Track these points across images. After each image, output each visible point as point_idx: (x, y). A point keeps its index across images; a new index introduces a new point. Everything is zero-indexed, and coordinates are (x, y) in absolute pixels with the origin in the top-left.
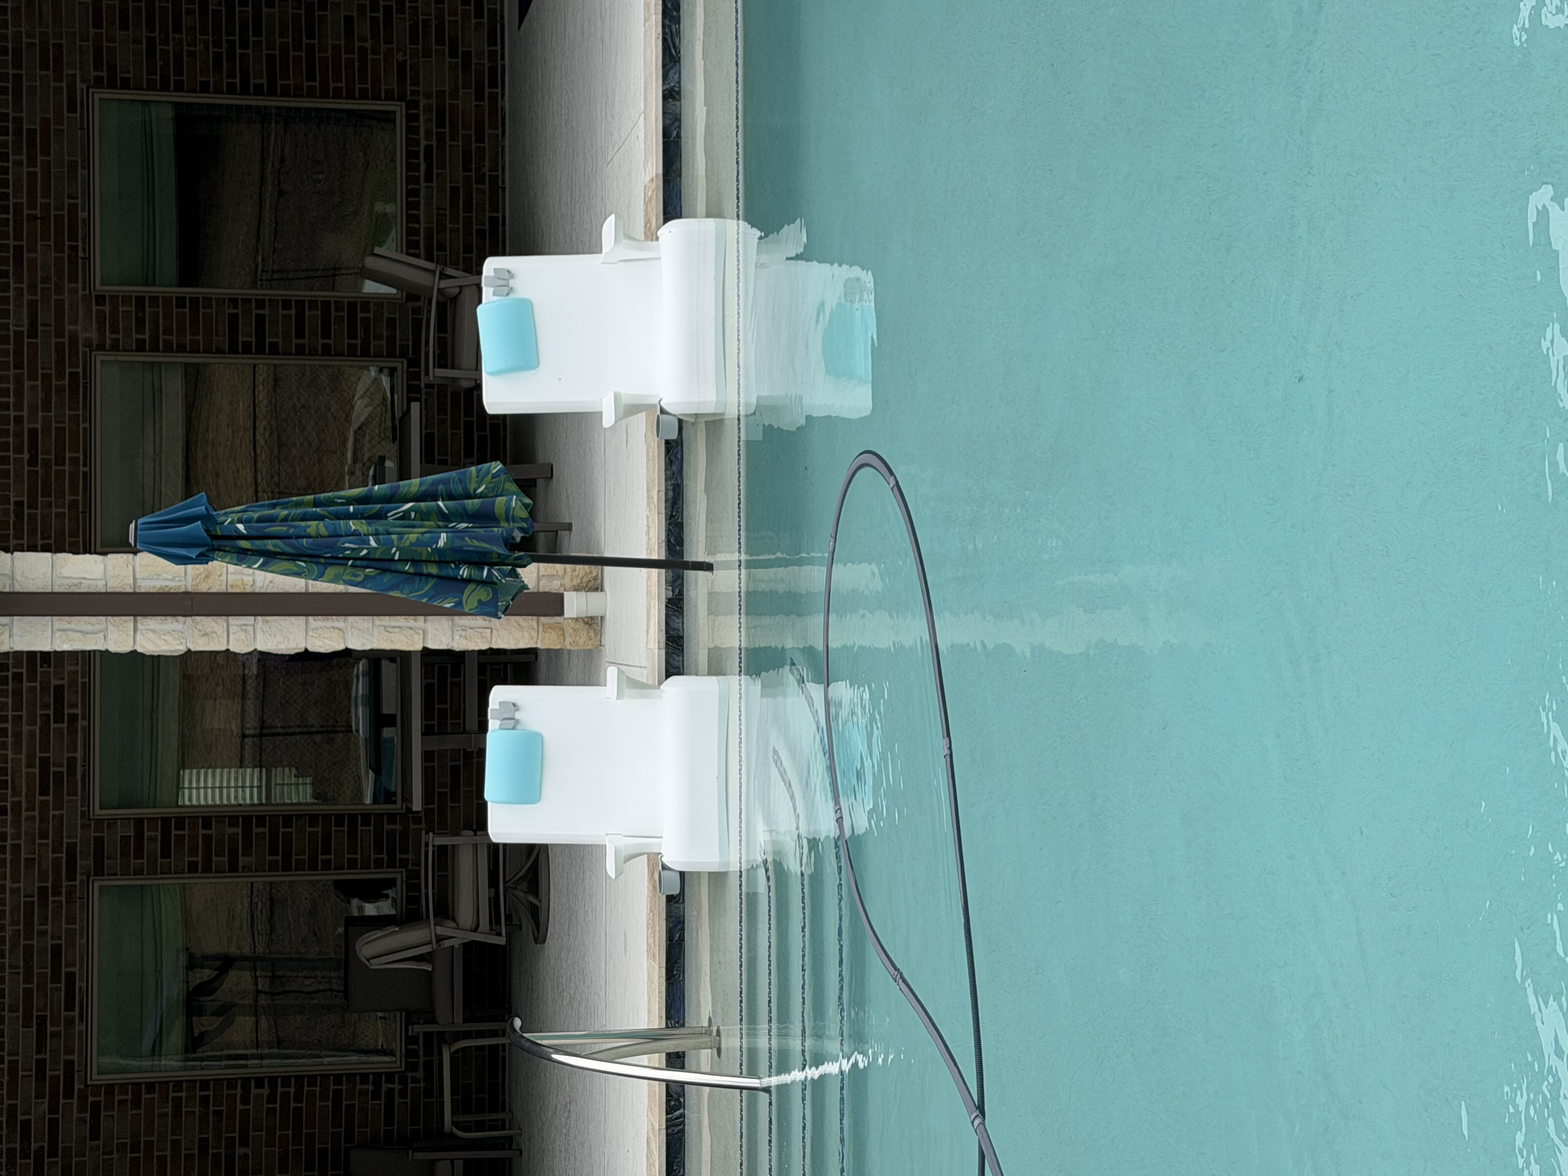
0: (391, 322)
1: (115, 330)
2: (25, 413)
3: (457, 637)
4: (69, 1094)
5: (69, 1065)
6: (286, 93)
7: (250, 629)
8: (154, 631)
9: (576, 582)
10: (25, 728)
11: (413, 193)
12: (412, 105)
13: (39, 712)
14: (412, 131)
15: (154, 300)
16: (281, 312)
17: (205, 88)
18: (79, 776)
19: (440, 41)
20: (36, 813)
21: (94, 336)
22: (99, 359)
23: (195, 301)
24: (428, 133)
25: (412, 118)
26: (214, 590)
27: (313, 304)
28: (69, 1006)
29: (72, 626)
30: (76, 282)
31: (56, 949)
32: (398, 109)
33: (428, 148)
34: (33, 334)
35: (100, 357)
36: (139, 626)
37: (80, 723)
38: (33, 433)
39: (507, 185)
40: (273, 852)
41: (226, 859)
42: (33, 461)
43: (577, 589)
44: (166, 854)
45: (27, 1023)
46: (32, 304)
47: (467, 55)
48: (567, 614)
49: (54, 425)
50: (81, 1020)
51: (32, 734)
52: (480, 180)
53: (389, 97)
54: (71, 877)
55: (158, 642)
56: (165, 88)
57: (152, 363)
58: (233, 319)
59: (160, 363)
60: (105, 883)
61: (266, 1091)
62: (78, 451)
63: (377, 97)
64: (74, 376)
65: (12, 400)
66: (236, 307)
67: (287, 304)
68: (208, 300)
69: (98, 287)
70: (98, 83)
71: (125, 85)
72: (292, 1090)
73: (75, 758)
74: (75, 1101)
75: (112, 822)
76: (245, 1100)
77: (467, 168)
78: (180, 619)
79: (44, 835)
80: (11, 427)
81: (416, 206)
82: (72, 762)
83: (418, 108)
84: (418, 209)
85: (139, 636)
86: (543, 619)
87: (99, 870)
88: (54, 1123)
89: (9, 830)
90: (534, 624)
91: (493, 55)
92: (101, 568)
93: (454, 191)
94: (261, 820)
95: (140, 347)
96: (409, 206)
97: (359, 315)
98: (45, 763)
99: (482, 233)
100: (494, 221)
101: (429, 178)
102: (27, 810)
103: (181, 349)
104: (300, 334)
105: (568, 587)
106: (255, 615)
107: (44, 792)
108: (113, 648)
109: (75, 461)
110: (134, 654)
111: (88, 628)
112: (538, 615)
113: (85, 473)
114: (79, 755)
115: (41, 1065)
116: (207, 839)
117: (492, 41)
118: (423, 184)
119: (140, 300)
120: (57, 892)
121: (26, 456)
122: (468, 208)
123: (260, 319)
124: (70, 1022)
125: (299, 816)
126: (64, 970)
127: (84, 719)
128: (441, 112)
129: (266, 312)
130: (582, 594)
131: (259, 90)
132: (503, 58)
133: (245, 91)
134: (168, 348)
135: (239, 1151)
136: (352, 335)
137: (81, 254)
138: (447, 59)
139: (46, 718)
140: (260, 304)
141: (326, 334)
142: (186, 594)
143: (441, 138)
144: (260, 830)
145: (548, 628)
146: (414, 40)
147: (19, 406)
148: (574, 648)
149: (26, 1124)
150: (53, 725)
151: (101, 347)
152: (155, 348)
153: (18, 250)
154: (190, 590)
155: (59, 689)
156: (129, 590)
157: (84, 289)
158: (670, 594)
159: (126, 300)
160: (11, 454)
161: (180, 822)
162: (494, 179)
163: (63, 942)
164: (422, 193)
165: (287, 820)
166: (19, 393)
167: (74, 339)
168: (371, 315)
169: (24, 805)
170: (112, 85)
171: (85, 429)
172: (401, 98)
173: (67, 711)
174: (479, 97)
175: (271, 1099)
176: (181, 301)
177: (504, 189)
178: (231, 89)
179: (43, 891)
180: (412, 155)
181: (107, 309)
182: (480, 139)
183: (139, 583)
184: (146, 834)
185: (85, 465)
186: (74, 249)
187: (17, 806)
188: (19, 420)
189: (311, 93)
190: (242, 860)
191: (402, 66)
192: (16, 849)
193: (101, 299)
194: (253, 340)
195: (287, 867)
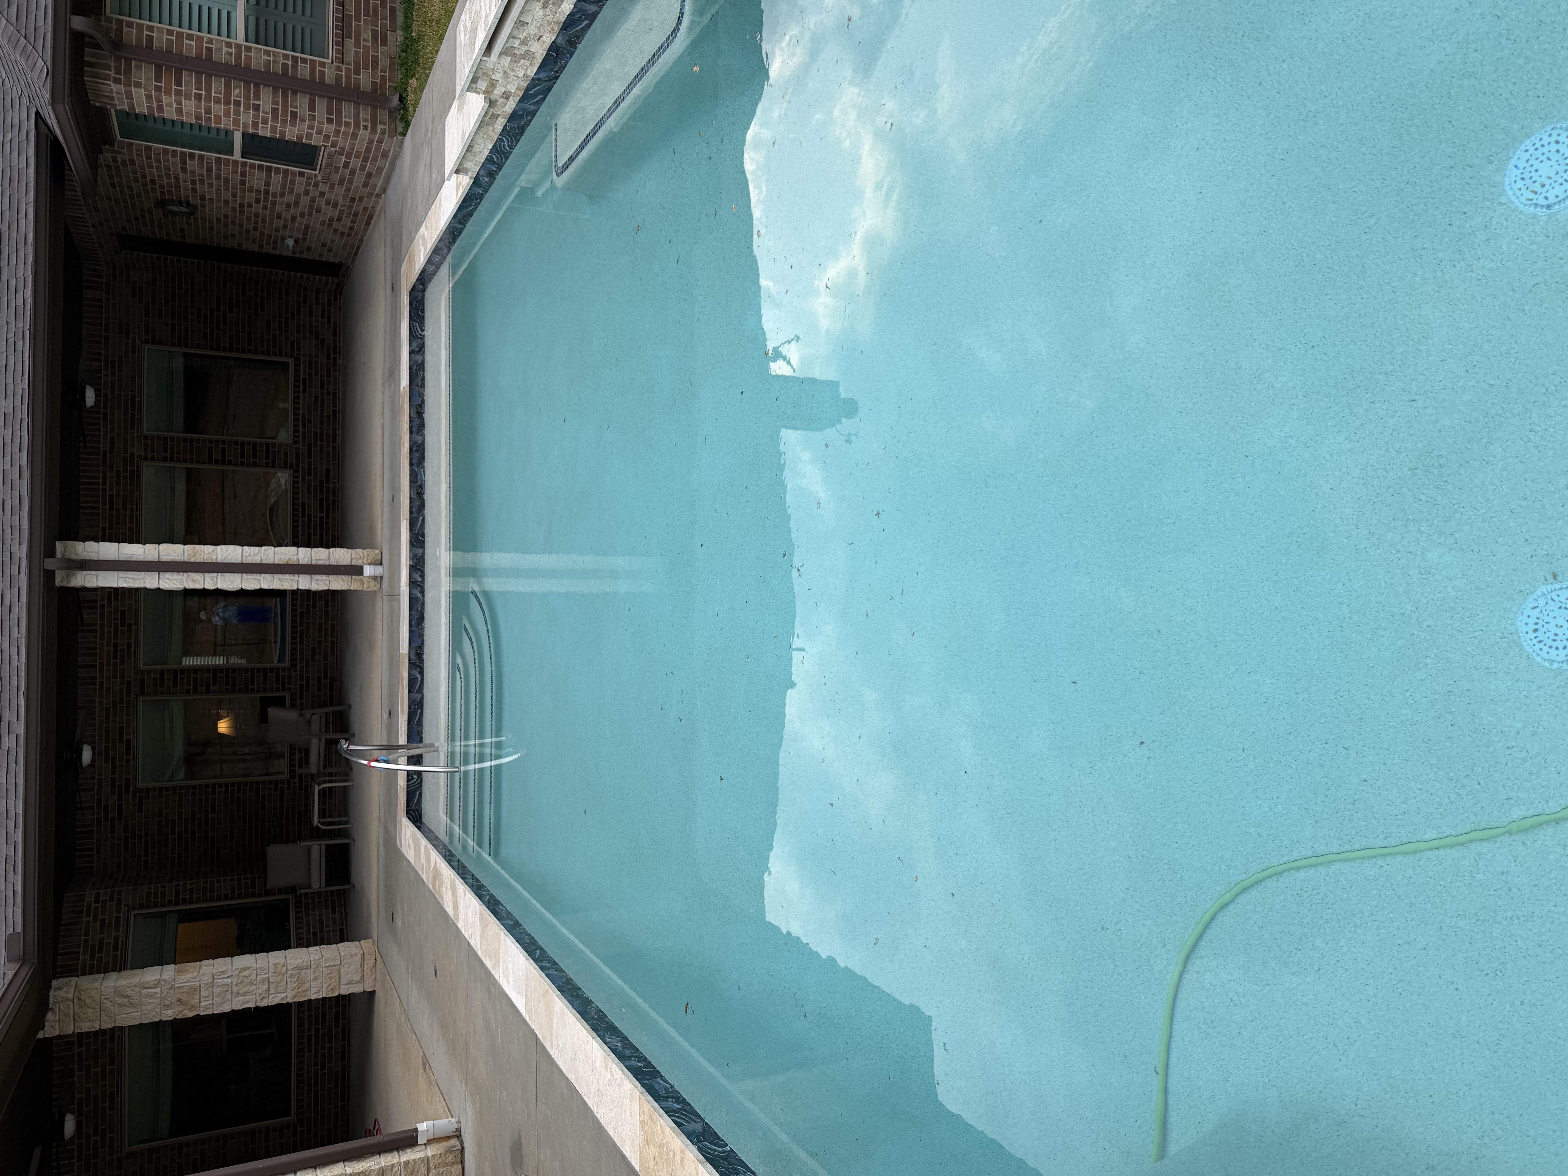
0: (286, 454)
1: (153, 451)
2: (108, 487)
3: (313, 584)
4: (127, 792)
5: (127, 780)
6: (237, 351)
7: (215, 579)
8: (168, 579)
9: (369, 561)
10: (106, 629)
11: (296, 397)
12: (297, 359)
13: (113, 622)
14: (297, 371)
15: (172, 439)
16: (233, 446)
17: (199, 347)
18: (133, 651)
19: (311, 333)
20: (111, 667)
21: (143, 454)
22: (144, 464)
23: (192, 440)
24: (304, 373)
25: (297, 365)
26: (198, 561)
27: (249, 443)
28: (128, 753)
29: (128, 576)
30: (134, 429)
31: (121, 728)
32: (291, 361)
33: (304, 379)
34: (112, 451)
35: (145, 463)
36: (161, 576)
37: (133, 627)
38: (111, 496)
39: (341, 396)
40: (227, 684)
41: (204, 688)
42: (111, 509)
43: (370, 564)
44: (175, 685)
45: (106, 761)
46: (112, 439)
47: (323, 341)
48: (365, 575)
49: (121, 493)
50: (134, 759)
51: (109, 632)
52: (328, 393)
53: (286, 356)
54: (129, 695)
55: (171, 584)
56: (179, 345)
57: (170, 467)
58: (210, 449)
59: (174, 467)
60: (146, 699)
61: (224, 789)
62: (133, 505)
63: (281, 355)
64: (132, 471)
65: (101, 481)
66: (212, 443)
67: (236, 443)
68: (198, 440)
69: (145, 432)
70: (147, 341)
71: (160, 343)
72: (236, 788)
73: (131, 643)
74: (131, 796)
75: (149, 672)
76: (214, 793)
77: (322, 387)
78: (181, 574)
79: (115, 677)
80: (100, 493)
81: (298, 403)
82: (129, 645)
83: (300, 361)
84: (299, 404)
85: (161, 581)
86: (354, 577)
87: (142, 693)
88: (120, 806)
89: (98, 675)
90: (350, 579)
91: (335, 341)
92: (143, 550)
93: (316, 398)
94: (221, 670)
95: (165, 459)
96: (295, 403)
97: (271, 449)
98: (116, 646)
99: (328, 416)
100: (334, 412)
101: (304, 391)
102: (107, 666)
103: (185, 461)
104: (242, 456)
105: (365, 562)
106: (217, 572)
107: (115, 657)
108: (148, 586)
109: (132, 509)
110: (159, 590)
111: (136, 577)
112: (351, 575)
113: (137, 515)
114: (133, 641)
115: (113, 780)
116: (195, 679)
117: (335, 335)
118: (301, 394)
119: (165, 439)
120: (121, 702)
121: (107, 506)
122: (322, 405)
123: (223, 450)
124: (128, 761)
125: (240, 669)
126: (125, 737)
127: (135, 625)
128: (310, 363)
129: (226, 446)
130: (372, 567)
131: (225, 349)
132: (340, 342)
133: (218, 349)
134: (178, 460)
135: (210, 815)
136: (267, 457)
137: (136, 417)
138: (314, 341)
139: (116, 625)
140: (223, 442)
141: (255, 456)
142: (184, 562)
143: (310, 375)
144: (221, 675)
145: (355, 580)
146: (299, 332)
147: (104, 484)
148: (368, 590)
149: (106, 807)
150: (120, 628)
151: (146, 459)
152: (172, 460)
153: (105, 414)
154: (186, 560)
155: (123, 612)
156: (156, 560)
157: (138, 432)
158: (412, 563)
159: (158, 438)
160: (100, 505)
161: (182, 671)
162: (334, 394)
163: (125, 725)
164: (301, 398)
165: (234, 671)
166: (105, 478)
167: (132, 455)
168: (276, 450)
169: (105, 663)
170: (154, 343)
171: (137, 495)
172: (292, 356)
173: (127, 622)
174: (328, 358)
175: (226, 792)
176: (185, 440)
177: (339, 398)
178: (211, 348)
179: (114, 703)
180: (296, 381)
181: (149, 442)
182: (329, 376)
183: (161, 557)
184: (166, 677)
185: (137, 511)
186: (133, 415)
187: (101, 664)
188: (104, 490)
189: (250, 352)
190: (212, 688)
191: (293, 343)
192: (101, 683)
193: (146, 438)
194: (220, 458)
195: (234, 691)
